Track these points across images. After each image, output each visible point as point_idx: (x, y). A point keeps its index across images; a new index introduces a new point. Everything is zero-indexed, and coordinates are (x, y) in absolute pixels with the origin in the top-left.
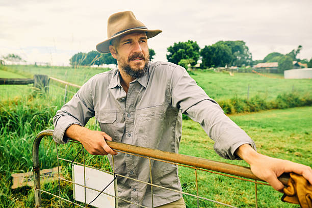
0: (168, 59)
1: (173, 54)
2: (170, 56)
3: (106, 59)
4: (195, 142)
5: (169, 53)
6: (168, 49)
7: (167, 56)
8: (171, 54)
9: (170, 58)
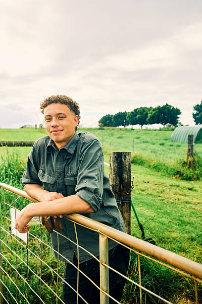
0: (194, 117)
1: (199, 113)
2: (197, 114)
3: (131, 120)
4: (187, 203)
5: (195, 112)
6: (194, 108)
7: (193, 114)
8: (198, 112)
9: (197, 117)
